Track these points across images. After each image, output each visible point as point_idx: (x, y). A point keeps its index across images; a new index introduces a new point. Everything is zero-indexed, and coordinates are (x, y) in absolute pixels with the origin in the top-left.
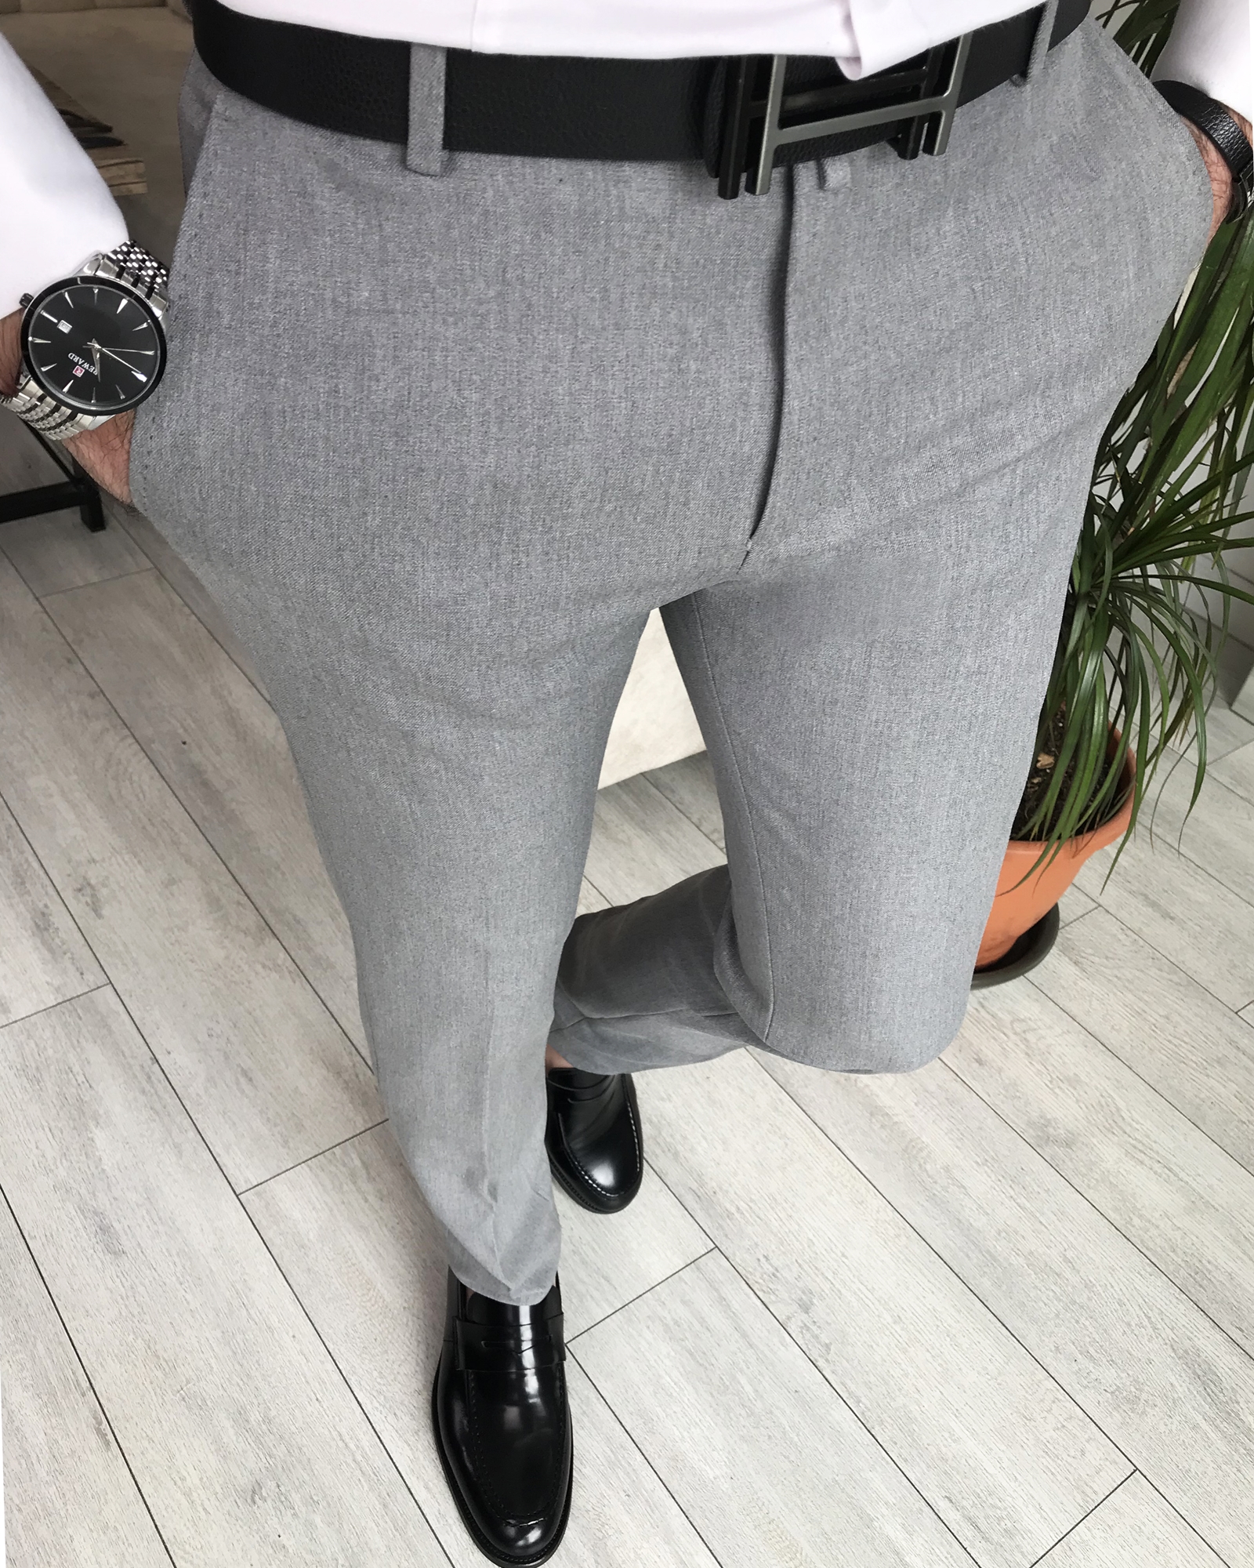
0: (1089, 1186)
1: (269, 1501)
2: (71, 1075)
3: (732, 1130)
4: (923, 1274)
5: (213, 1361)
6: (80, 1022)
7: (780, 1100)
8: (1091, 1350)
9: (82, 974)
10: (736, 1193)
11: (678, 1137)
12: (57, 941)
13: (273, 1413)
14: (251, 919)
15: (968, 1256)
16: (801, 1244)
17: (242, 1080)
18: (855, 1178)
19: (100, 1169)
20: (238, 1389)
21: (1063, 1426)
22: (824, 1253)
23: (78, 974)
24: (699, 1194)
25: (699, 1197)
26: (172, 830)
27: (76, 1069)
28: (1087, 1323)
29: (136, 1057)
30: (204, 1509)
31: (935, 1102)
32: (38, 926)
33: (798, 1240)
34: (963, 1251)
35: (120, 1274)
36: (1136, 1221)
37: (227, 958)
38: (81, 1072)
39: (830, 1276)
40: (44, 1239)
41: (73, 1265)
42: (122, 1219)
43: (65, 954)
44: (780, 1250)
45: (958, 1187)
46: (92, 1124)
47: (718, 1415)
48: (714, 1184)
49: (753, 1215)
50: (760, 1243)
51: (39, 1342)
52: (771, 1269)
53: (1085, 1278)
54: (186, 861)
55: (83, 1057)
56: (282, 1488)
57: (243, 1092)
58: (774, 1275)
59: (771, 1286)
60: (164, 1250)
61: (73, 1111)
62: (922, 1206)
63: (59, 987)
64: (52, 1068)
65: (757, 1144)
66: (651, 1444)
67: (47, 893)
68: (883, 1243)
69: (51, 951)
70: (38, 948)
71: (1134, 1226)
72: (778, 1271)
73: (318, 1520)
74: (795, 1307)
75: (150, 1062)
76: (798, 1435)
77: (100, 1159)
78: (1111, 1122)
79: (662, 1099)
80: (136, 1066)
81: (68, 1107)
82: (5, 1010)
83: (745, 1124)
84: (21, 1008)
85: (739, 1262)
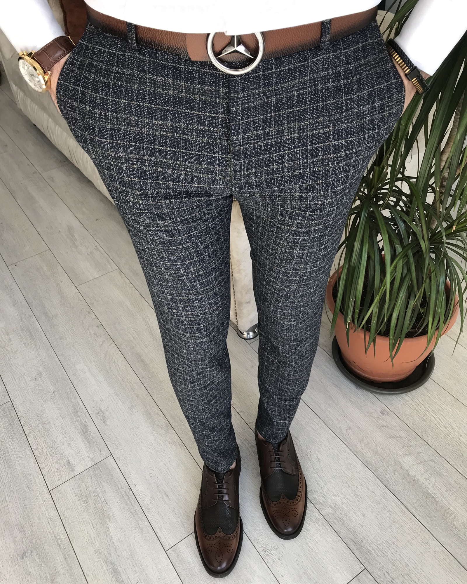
2: (99, 498)
3: (366, 509)
6: (101, 474)
7: (386, 493)
9: (101, 451)
10: (371, 540)
11: (343, 513)
12: (91, 437)
16: (402, 565)
17: (164, 496)
18: (423, 530)
19: (112, 542)
23: (99, 452)
24: (355, 542)
26: (131, 383)
27: (101, 495)
29: (123, 489)
31: (455, 490)
32: (83, 431)
33: (401, 564)
37: (155, 440)
38: (103, 496)
40: (92, 576)
42: (122, 565)
43: (94, 443)
44: (393, 569)
46: (108, 521)
48: (361, 536)
49: (380, 551)
50: (384, 566)
52: (391, 579)
54: (137, 397)
55: (103, 489)
57: (165, 502)
61: (100, 515)
62: (454, 543)
63: (93, 458)
64: (92, 495)
65: (378, 515)
67: (86, 416)
68: (439, 563)
69: (89, 442)
70: (84, 441)
75: (128, 490)
77: (112, 537)
79: (335, 496)
80: (124, 493)
81: (98, 513)
82: (73, 470)
83: (372, 506)
84: (79, 469)
85: (376, 576)
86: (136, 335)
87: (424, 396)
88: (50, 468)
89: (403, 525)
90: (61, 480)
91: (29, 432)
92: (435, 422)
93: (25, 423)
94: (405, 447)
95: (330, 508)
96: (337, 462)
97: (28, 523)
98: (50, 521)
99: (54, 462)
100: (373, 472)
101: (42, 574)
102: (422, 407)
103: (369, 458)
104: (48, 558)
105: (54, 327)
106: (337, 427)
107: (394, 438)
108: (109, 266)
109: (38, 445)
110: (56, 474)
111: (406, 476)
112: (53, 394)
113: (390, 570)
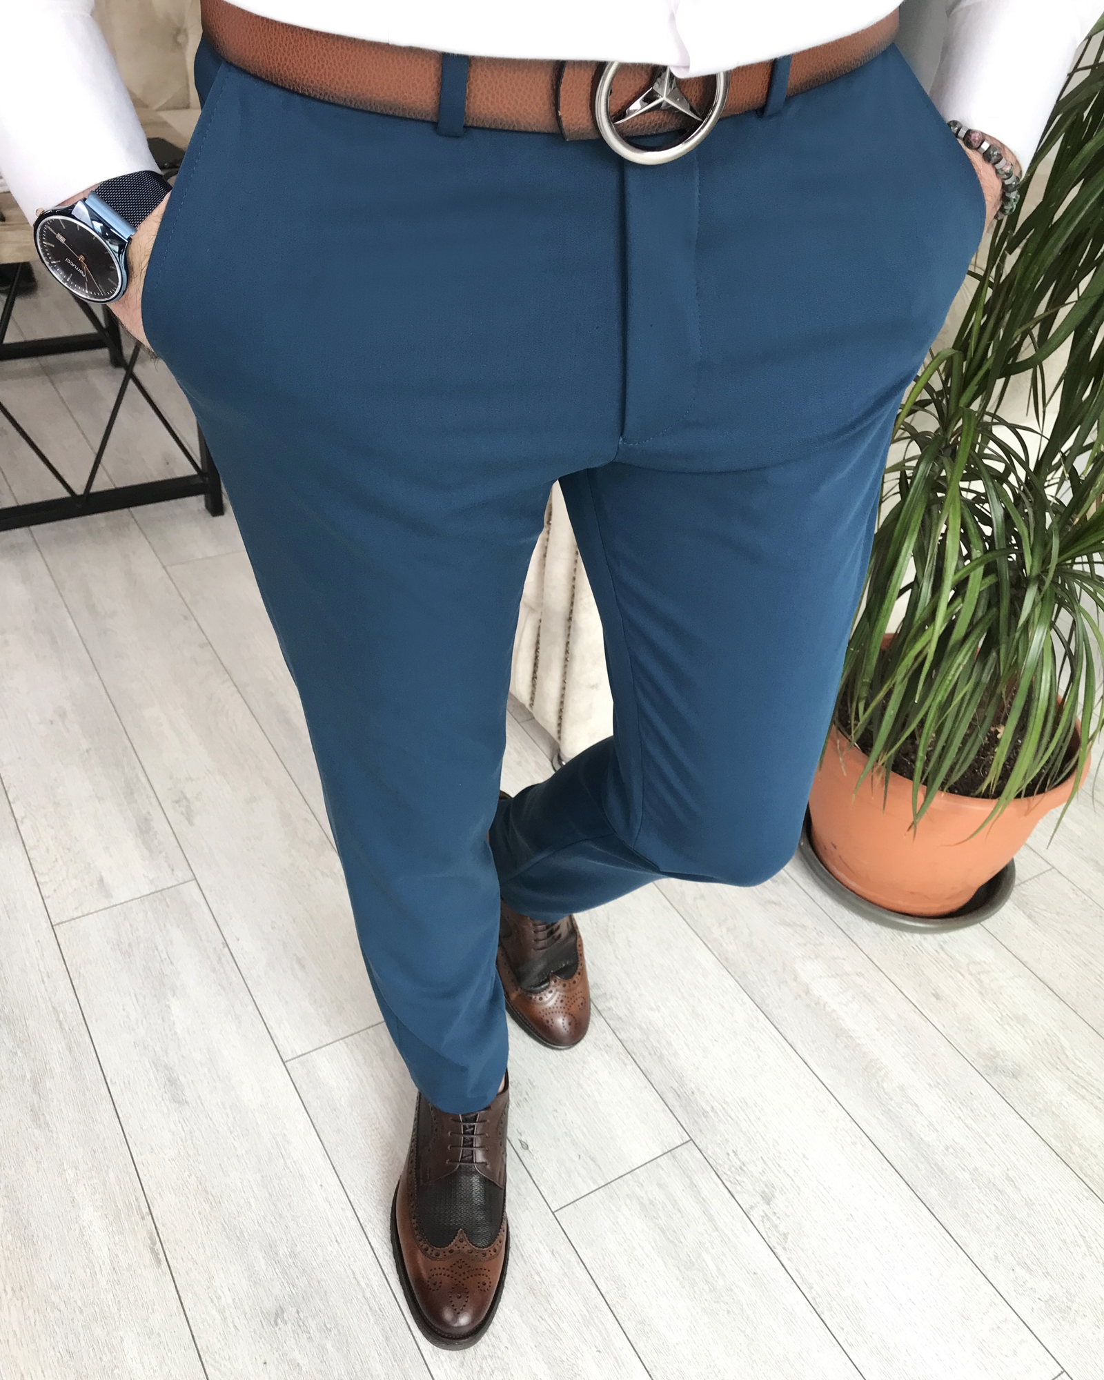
0: (1032, 1113)
1: (289, 1324)
2: (156, 952)
3: (711, 1040)
4: (875, 1179)
5: (252, 1201)
6: (168, 909)
7: (756, 1018)
8: (1028, 1261)
9: (173, 870)
10: (711, 1095)
11: (664, 1042)
12: (155, 841)
13: (299, 1249)
15: (917, 1166)
16: (767, 1143)
17: (297, 967)
18: (818, 1091)
19: (173, 1032)
20: (271, 1225)
21: (999, 1327)
22: (787, 1153)
23: (169, 870)
24: (679, 1093)
26: (257, 757)
27: (161, 947)
28: (1026, 1238)
29: (210, 941)
30: (235, 1326)
31: (894, 1029)
32: (141, 829)
33: (764, 1140)
34: (913, 1162)
35: (182, 1121)
36: (1076, 1149)
37: (293, 864)
38: (165, 950)
39: (791, 1173)
40: (122, 1085)
41: (144, 1109)
42: (187, 1074)
43: (160, 852)
44: (748, 1147)
45: (912, 1105)
46: (169, 994)
47: (684, 1287)
48: (693, 1085)
49: (725, 1114)
50: (730, 1140)
51: (110, 1170)
52: (739, 1163)
53: (1026, 1197)
54: (266, 784)
55: (168, 938)
56: (301, 1314)
57: (296, 977)
58: (741, 1168)
59: (738, 1178)
60: (220, 1104)
61: (155, 982)
62: (878, 1118)
63: (153, 879)
64: (142, 945)
65: (733, 1053)
66: (622, 1307)
67: (150, 803)
68: (841, 1149)
69: (151, 851)
70: (139, 847)
71: (1073, 1154)
72: (744, 1165)
73: (329, 1346)
74: (759, 1198)
75: (221, 946)
76: (754, 1313)
77: (174, 1024)
78: (1055, 1058)
79: (652, 1009)
80: (210, 950)
81: (151, 978)
82: (108, 895)
83: (723, 1036)
84: (121, 895)
85: (711, 1155)
88: (60, 885)
89: (781, 1076)
90: (79, 910)
91: (23, 815)
94: (808, 945)
95: (638, 1030)
96: (667, 952)
98: (45, 979)
99: (70, 875)
100: (737, 978)
101: (15, 1070)
103: (732, 952)
104: (33, 1044)
105: (105, 632)
107: (789, 925)
109: (38, 841)
110: (71, 897)
111: (803, 995)
112: (86, 754)
113: (742, 1148)
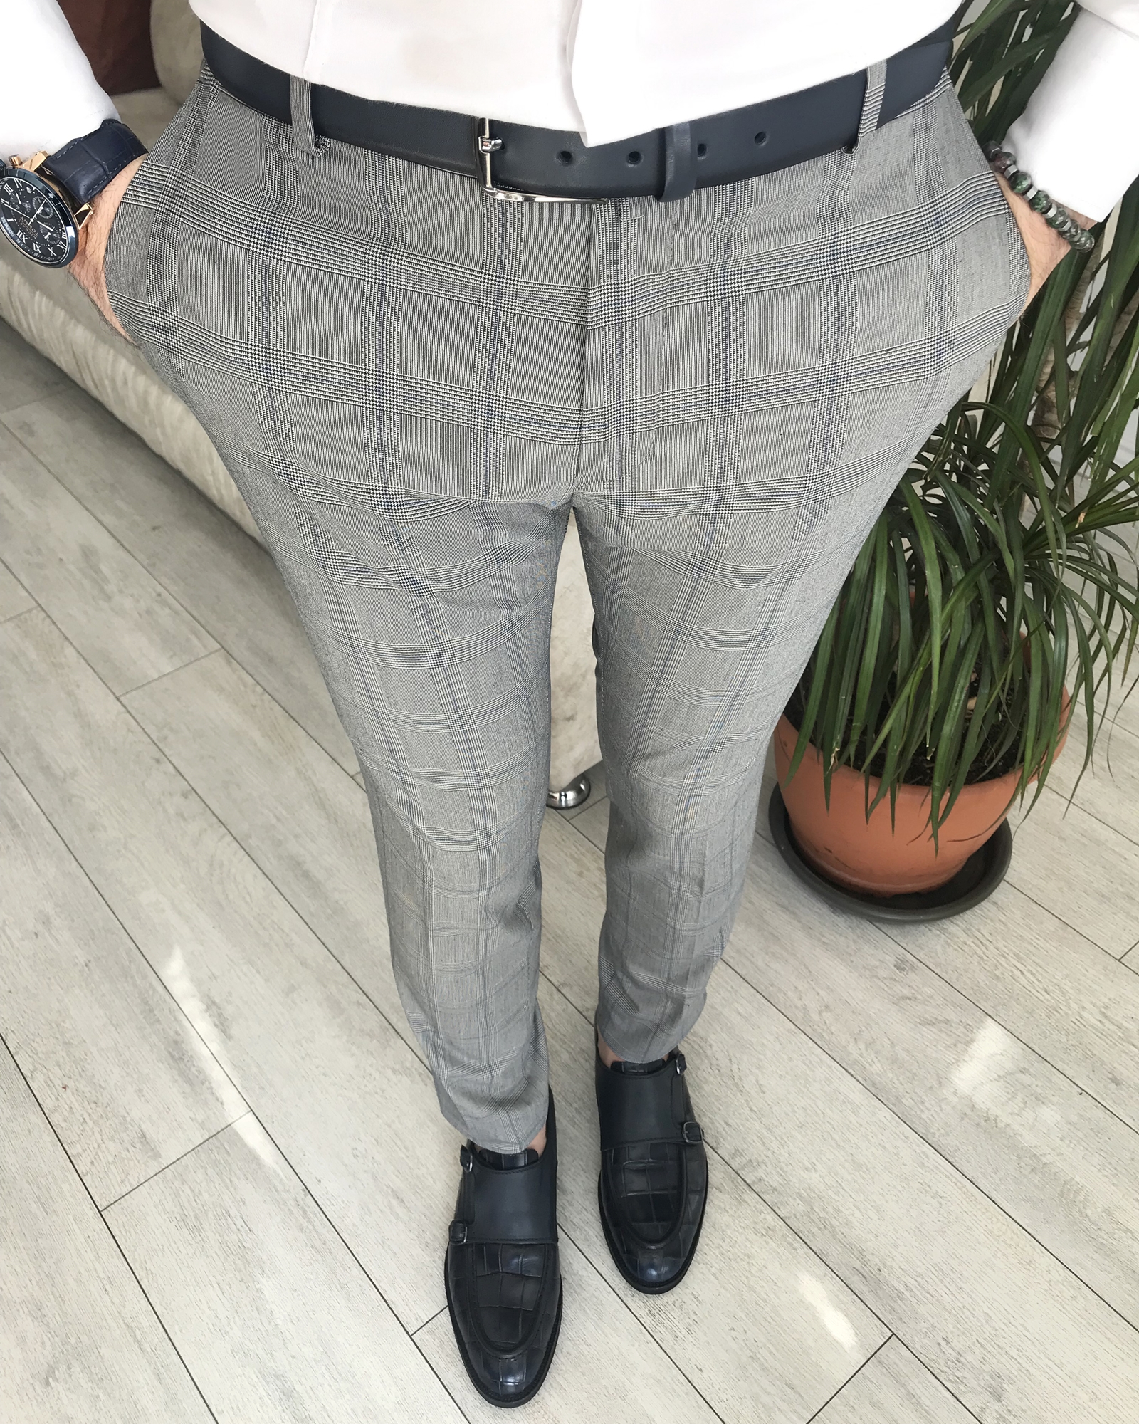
2: (230, 1221)
3: (883, 1195)
4: (1109, 1339)
6: (229, 1159)
7: (924, 1153)
9: (222, 1105)
10: (900, 1267)
11: (830, 1209)
12: (193, 1069)
14: (373, 1020)
16: (978, 1320)
17: (394, 1202)
18: (1017, 1235)
19: (273, 1324)
22: (1004, 1328)
23: (219, 1106)
24: (864, 1274)
25: (864, 1277)
26: (283, 931)
27: (233, 1212)
29: (288, 1191)
31: (1081, 1135)
32: (173, 1057)
33: (974, 1316)
37: (357, 1067)
38: (239, 1215)
39: (1014, 1353)
40: (231, 1413)
42: (303, 1380)
43: (203, 1083)
44: (959, 1329)
45: (1124, 1231)
46: (257, 1273)
48: (877, 1261)
49: (923, 1292)
50: (936, 1324)
52: (954, 1354)
54: (301, 963)
55: (238, 1197)
57: (397, 1217)
58: (958, 1360)
59: (958, 1374)
61: (238, 1261)
62: (1092, 1258)
63: (203, 1122)
64: (210, 1214)
65: (911, 1207)
67: (175, 1019)
68: (1061, 1308)
69: (192, 1085)
70: (176, 1081)
72: (961, 1355)
74: (987, 1396)
75: (302, 1194)
77: (272, 1313)
79: (807, 1169)
80: (291, 1203)
81: (232, 1256)
82: (157, 1156)
83: (894, 1187)
84: (170, 1151)
85: (920, 1349)
86: (284, 813)
87: (992, 921)
88: (97, 1154)
89: (970, 1225)
90: (126, 1182)
91: (31, 1068)
92: (1024, 981)
93: (19, 1046)
94: (959, 1045)
95: (798, 1201)
96: (805, 1090)
97: (51, 1297)
98: (108, 1287)
99: (105, 1137)
100: (891, 1107)
102: (991, 947)
103: (878, 1074)
104: (114, 1379)
105: (70, 800)
106: (796, 1007)
107: (932, 1024)
108: (195, 641)
109: (57, 1099)
110: (113, 1167)
111: (969, 1112)
112: (86, 969)
113: (952, 1332)
